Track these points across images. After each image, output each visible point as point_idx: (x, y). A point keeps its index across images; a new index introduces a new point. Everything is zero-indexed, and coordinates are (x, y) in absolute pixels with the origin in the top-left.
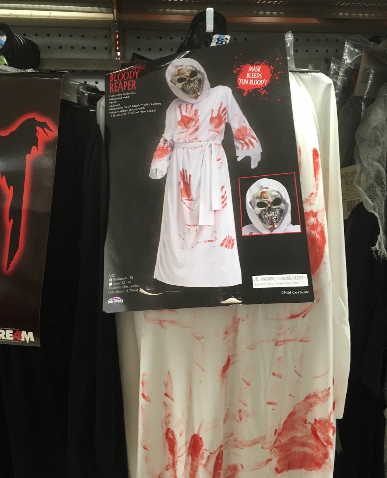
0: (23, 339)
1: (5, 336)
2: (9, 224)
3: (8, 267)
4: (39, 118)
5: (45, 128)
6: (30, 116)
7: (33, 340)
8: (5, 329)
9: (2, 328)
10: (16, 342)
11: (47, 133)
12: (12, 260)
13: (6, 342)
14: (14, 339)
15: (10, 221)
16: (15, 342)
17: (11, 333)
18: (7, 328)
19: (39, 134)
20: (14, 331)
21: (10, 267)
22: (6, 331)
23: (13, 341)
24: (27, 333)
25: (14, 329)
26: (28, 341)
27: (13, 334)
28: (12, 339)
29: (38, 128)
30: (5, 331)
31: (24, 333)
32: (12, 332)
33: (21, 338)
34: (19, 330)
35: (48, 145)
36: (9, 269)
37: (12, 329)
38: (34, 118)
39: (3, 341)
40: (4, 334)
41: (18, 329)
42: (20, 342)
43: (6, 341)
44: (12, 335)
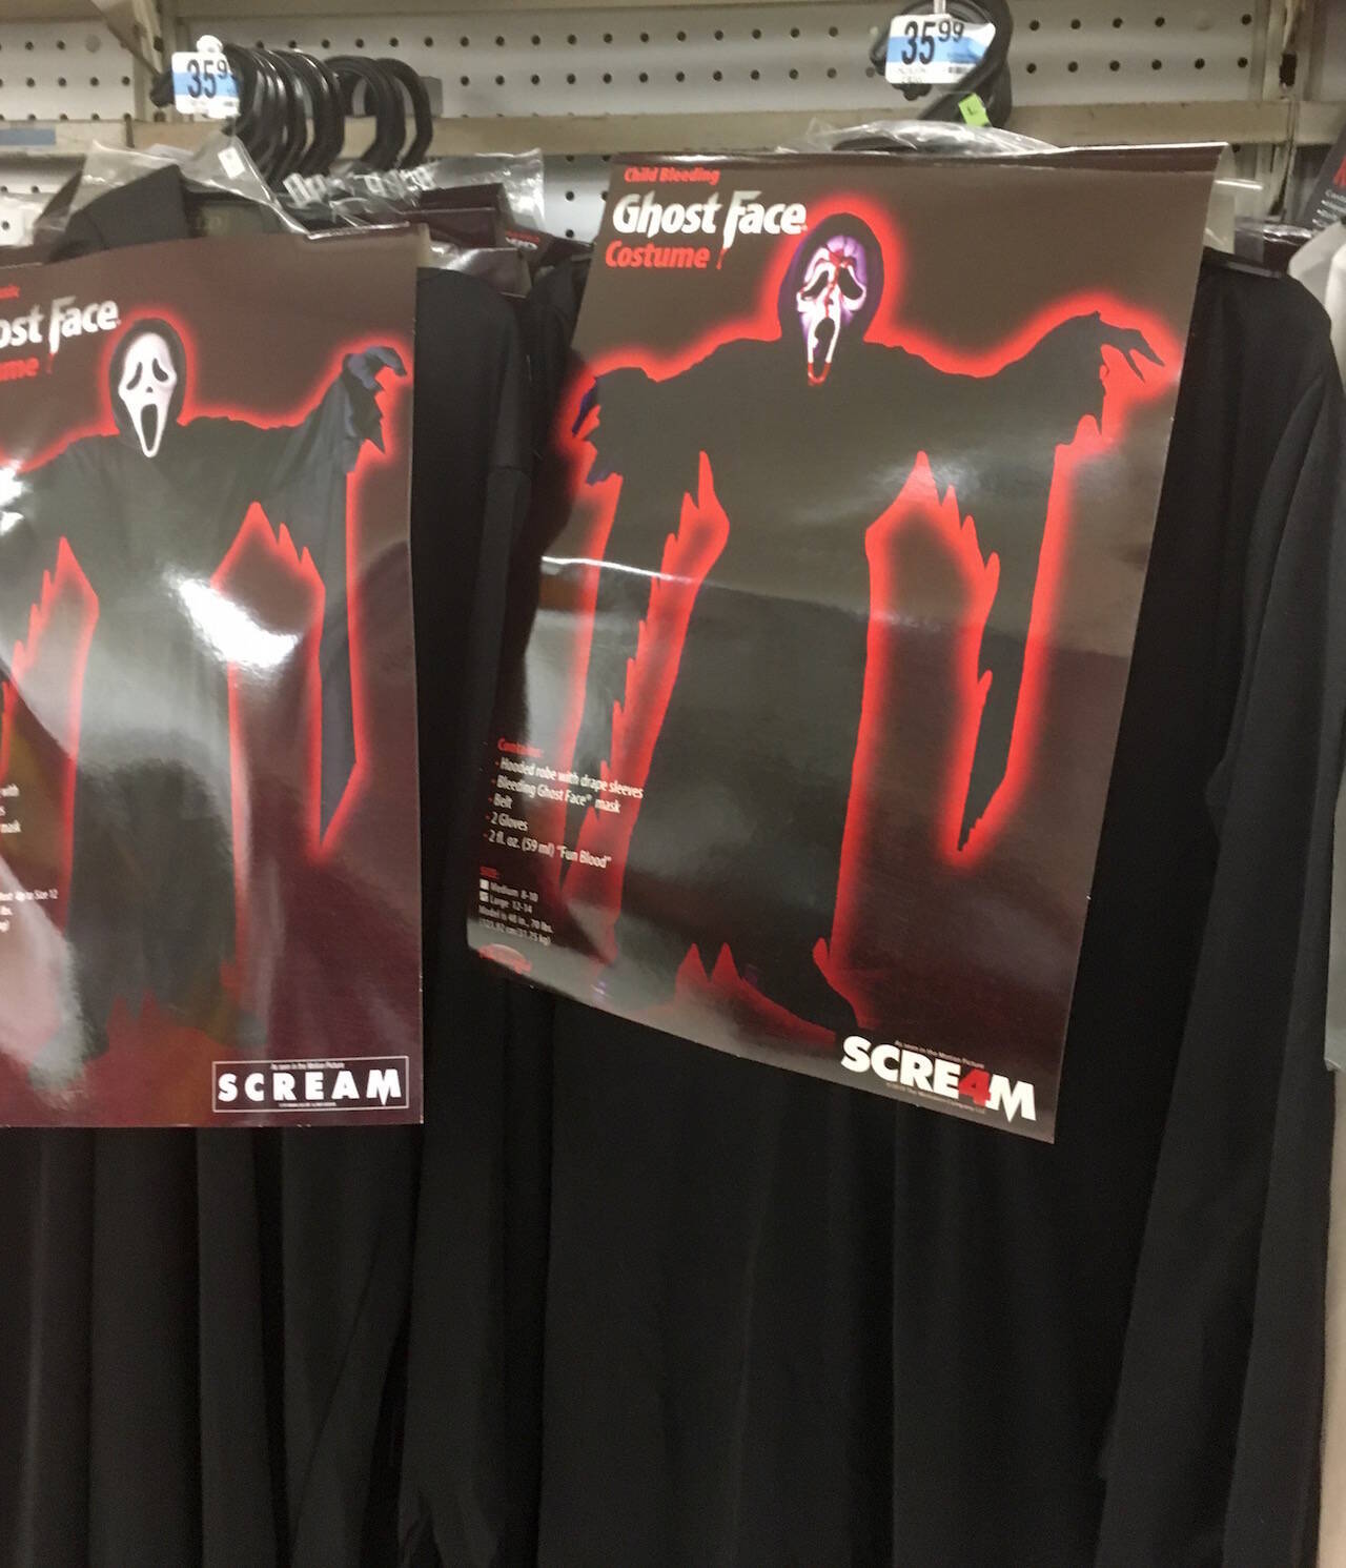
0: (992, 1104)
1: (930, 1079)
2: (976, 689)
3: (964, 837)
4: (1116, 316)
5: (1133, 353)
6: (1080, 308)
7: (1029, 1113)
8: (935, 1054)
9: (923, 1050)
10: (967, 1107)
11: (1139, 368)
12: (981, 817)
13: (929, 1100)
14: (960, 1095)
15: (980, 676)
16: (961, 1106)
17: (956, 1075)
18: (942, 1055)
19: (1108, 372)
20: (965, 1072)
21: (971, 840)
22: (938, 1062)
23: (953, 1104)
24: (1012, 1087)
25: (964, 1060)
26: (1010, 1115)
27: (961, 1077)
28: (954, 1094)
29: (1106, 349)
30: (933, 1060)
31: (999, 1084)
32: (956, 1069)
33: (988, 1096)
34: (984, 1070)
35: (1139, 415)
36: (965, 847)
37: (958, 1060)
38: (1097, 315)
39: (921, 1094)
40: (929, 1073)
41: (982, 1066)
42: (983, 1112)
43: (929, 1096)
44: (954, 1081)
